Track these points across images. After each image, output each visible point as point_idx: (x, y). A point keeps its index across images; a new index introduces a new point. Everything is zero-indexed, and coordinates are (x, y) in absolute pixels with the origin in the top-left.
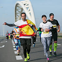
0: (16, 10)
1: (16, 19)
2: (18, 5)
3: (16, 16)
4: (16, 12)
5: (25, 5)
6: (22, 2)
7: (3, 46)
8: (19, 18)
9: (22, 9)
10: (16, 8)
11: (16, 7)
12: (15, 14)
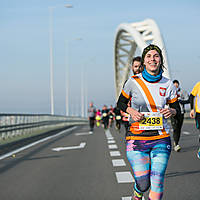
0: (116, 47)
1: (117, 71)
2: (124, 34)
3: (116, 64)
4: (116, 52)
5: (141, 33)
6: (134, 25)
7: (82, 145)
8: (126, 69)
9: (135, 45)
10: (117, 43)
11: (118, 39)
12: (116, 58)
